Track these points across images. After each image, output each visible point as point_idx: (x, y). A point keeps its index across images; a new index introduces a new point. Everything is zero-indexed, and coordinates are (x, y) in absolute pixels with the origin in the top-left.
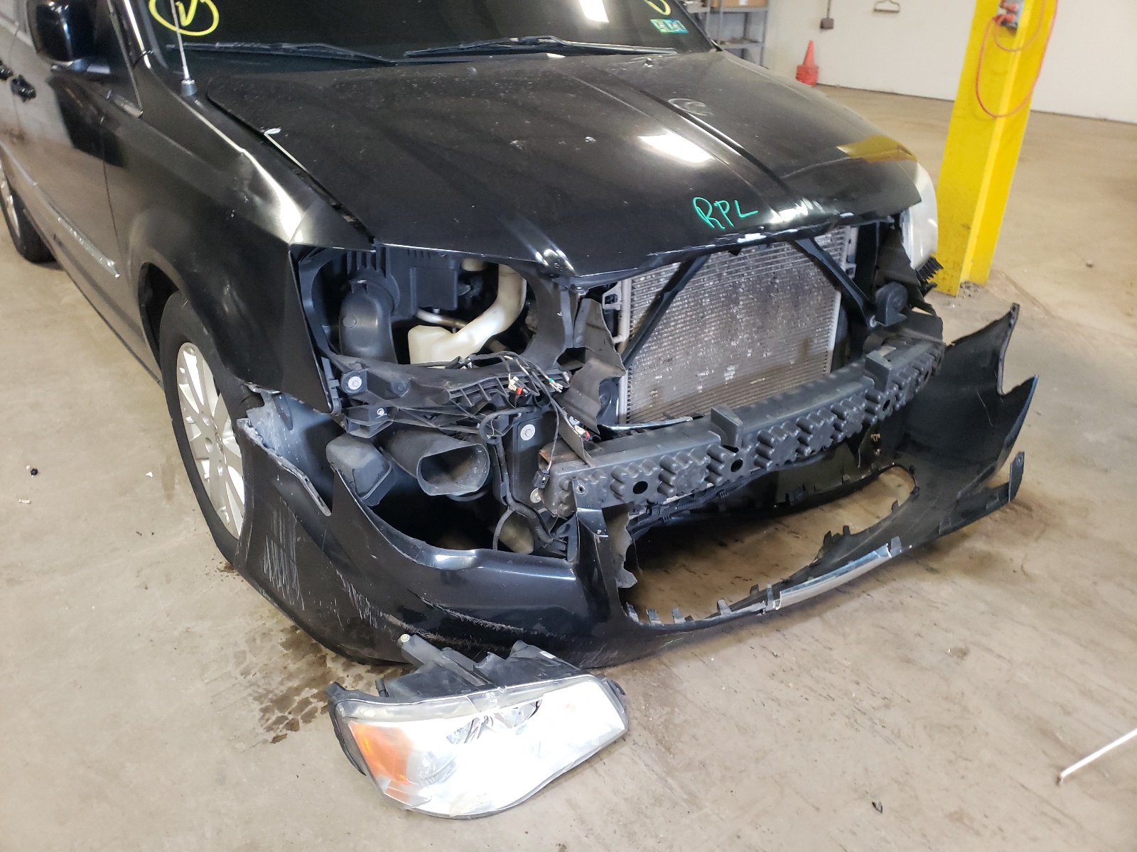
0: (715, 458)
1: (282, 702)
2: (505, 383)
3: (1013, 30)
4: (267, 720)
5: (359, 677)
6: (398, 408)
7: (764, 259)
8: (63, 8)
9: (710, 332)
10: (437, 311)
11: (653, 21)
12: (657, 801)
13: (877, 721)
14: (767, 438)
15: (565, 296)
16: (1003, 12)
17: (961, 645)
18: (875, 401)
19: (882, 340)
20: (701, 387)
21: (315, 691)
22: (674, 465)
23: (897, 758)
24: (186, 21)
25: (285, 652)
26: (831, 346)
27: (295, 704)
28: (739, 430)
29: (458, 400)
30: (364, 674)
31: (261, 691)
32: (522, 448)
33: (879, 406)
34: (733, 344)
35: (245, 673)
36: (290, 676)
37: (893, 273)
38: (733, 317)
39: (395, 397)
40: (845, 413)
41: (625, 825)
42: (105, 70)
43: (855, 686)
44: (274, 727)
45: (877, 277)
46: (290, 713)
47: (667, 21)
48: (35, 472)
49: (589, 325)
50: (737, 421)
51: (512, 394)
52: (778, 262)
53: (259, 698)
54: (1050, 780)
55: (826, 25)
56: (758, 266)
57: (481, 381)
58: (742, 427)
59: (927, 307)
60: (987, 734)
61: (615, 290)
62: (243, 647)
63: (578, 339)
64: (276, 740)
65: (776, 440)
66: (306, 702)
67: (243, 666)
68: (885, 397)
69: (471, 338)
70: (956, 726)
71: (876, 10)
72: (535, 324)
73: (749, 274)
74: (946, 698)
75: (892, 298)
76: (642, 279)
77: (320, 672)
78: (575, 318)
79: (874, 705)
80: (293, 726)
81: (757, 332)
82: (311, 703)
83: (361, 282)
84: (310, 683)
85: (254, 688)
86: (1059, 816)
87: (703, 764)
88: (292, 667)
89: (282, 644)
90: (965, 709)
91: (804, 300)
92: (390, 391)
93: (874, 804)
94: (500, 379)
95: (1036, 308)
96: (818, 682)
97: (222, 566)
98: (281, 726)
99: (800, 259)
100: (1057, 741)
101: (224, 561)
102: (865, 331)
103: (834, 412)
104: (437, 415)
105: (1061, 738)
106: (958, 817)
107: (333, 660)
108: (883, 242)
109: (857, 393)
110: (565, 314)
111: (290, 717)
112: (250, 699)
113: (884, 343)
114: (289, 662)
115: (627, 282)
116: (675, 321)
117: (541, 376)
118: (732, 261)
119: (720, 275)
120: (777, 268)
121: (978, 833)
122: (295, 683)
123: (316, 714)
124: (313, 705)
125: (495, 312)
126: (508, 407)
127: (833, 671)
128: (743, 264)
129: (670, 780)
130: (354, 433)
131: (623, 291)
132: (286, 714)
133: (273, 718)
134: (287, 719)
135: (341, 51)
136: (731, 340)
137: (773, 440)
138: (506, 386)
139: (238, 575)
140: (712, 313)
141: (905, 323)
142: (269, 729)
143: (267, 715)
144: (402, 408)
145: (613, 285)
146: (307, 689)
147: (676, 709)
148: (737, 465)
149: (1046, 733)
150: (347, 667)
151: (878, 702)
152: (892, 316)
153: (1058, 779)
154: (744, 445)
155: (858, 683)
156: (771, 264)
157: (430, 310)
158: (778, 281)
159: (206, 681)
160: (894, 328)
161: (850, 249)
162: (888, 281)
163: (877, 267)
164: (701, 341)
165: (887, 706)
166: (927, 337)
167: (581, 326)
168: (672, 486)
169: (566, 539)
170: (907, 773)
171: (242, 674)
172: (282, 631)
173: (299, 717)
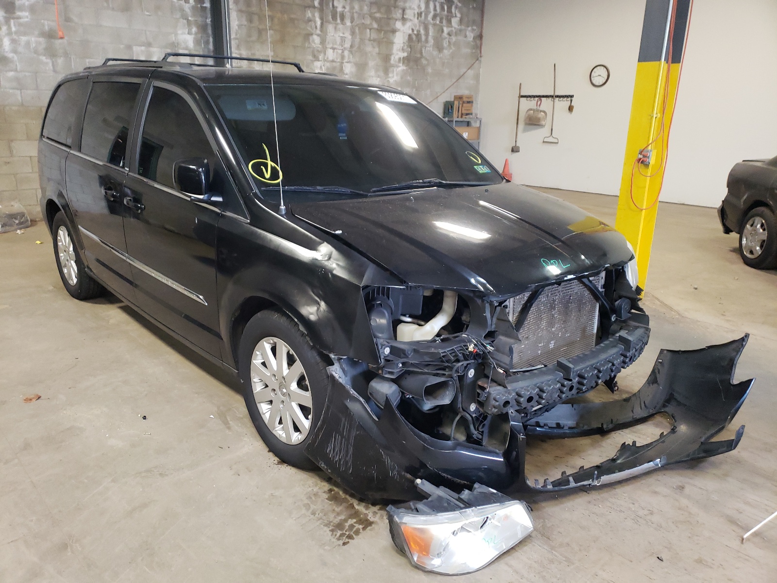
0: (563, 385)
1: (340, 526)
2: (466, 347)
3: (647, 165)
4: (336, 535)
5: (375, 513)
6: (410, 362)
7: (566, 287)
8: (202, 169)
9: (544, 324)
10: (408, 316)
11: (475, 167)
12: (551, 561)
13: (648, 521)
14: (583, 374)
15: (487, 305)
16: (641, 156)
17: (680, 484)
18: (626, 357)
19: (619, 327)
20: (539, 352)
21: (355, 520)
22: (545, 388)
23: (663, 537)
24: (268, 176)
25: (331, 502)
26: (595, 331)
27: (347, 527)
28: (572, 370)
29: (443, 356)
30: (377, 511)
31: (326, 522)
32: (469, 381)
33: (628, 359)
34: (553, 329)
35: (314, 513)
36: (338, 514)
37: (623, 293)
38: (553, 315)
39: (407, 357)
40: (615, 363)
41: (539, 573)
42: (220, 199)
43: (633, 505)
44: (341, 538)
45: (615, 295)
46: (346, 531)
47: (481, 166)
48: (145, 418)
49: (498, 319)
50: (571, 366)
51: (470, 352)
52: (572, 288)
53: (326, 525)
54: (739, 543)
55: (515, 150)
56: (563, 291)
57: (455, 347)
58: (574, 369)
59: (641, 310)
60: (704, 524)
61: (507, 303)
62: (306, 501)
63: (493, 326)
64: (344, 544)
65: (588, 376)
66: (352, 526)
67: (311, 511)
68: (630, 354)
69: (433, 328)
70: (688, 521)
71: (544, 142)
72: (468, 320)
73: (559, 294)
74: (679, 509)
75: (624, 306)
76: (518, 297)
77: (353, 512)
78: (492, 317)
79: (645, 514)
80: (350, 537)
81: (563, 324)
82: (355, 526)
83: (379, 302)
84: (351, 516)
85: (321, 520)
86: (747, 557)
87: (568, 544)
88: (338, 509)
89: (327, 499)
90: (690, 513)
91: (583, 307)
92: (405, 354)
93: (658, 558)
94: (464, 346)
95: (673, 313)
96: (613, 504)
97: (276, 462)
98: (344, 538)
99: (581, 287)
100: (738, 525)
101: (277, 459)
102: (611, 324)
103: (609, 361)
104: (430, 364)
105: (739, 523)
106: (700, 561)
107: (358, 504)
108: (617, 278)
109: (617, 353)
110: (488, 314)
111: (347, 533)
112: (322, 526)
113: (620, 329)
114: (334, 507)
115: (512, 300)
116: (530, 318)
117: (482, 344)
118: (553, 288)
119: (548, 295)
120: (571, 291)
121: (711, 567)
122: (343, 517)
123: (360, 531)
124: (357, 527)
125: (443, 315)
126: (466, 359)
127: (619, 498)
128: (557, 290)
129: (554, 552)
130: (386, 376)
131: (510, 303)
132: (344, 532)
133: (338, 535)
134: (346, 534)
135: (343, 190)
136: (552, 328)
137: (586, 375)
138: (467, 349)
139: (287, 466)
140: (545, 314)
141: (630, 319)
142: (338, 539)
143: (334, 533)
144: (412, 362)
145: (505, 301)
146: (350, 520)
147: (546, 520)
148: (571, 388)
149: (732, 521)
150: (367, 508)
151: (646, 512)
152: (625, 315)
153: (743, 539)
154: (575, 379)
155: (634, 504)
156: (569, 289)
157: (405, 315)
158: (572, 298)
159: (294, 519)
160: (625, 321)
161: (602, 282)
162: (620, 297)
163: (615, 291)
164: (539, 328)
165: (652, 514)
166: (642, 325)
167: (495, 320)
168: (544, 399)
169: (483, 432)
170: (670, 544)
171: (312, 514)
172: (324, 492)
173: (352, 533)
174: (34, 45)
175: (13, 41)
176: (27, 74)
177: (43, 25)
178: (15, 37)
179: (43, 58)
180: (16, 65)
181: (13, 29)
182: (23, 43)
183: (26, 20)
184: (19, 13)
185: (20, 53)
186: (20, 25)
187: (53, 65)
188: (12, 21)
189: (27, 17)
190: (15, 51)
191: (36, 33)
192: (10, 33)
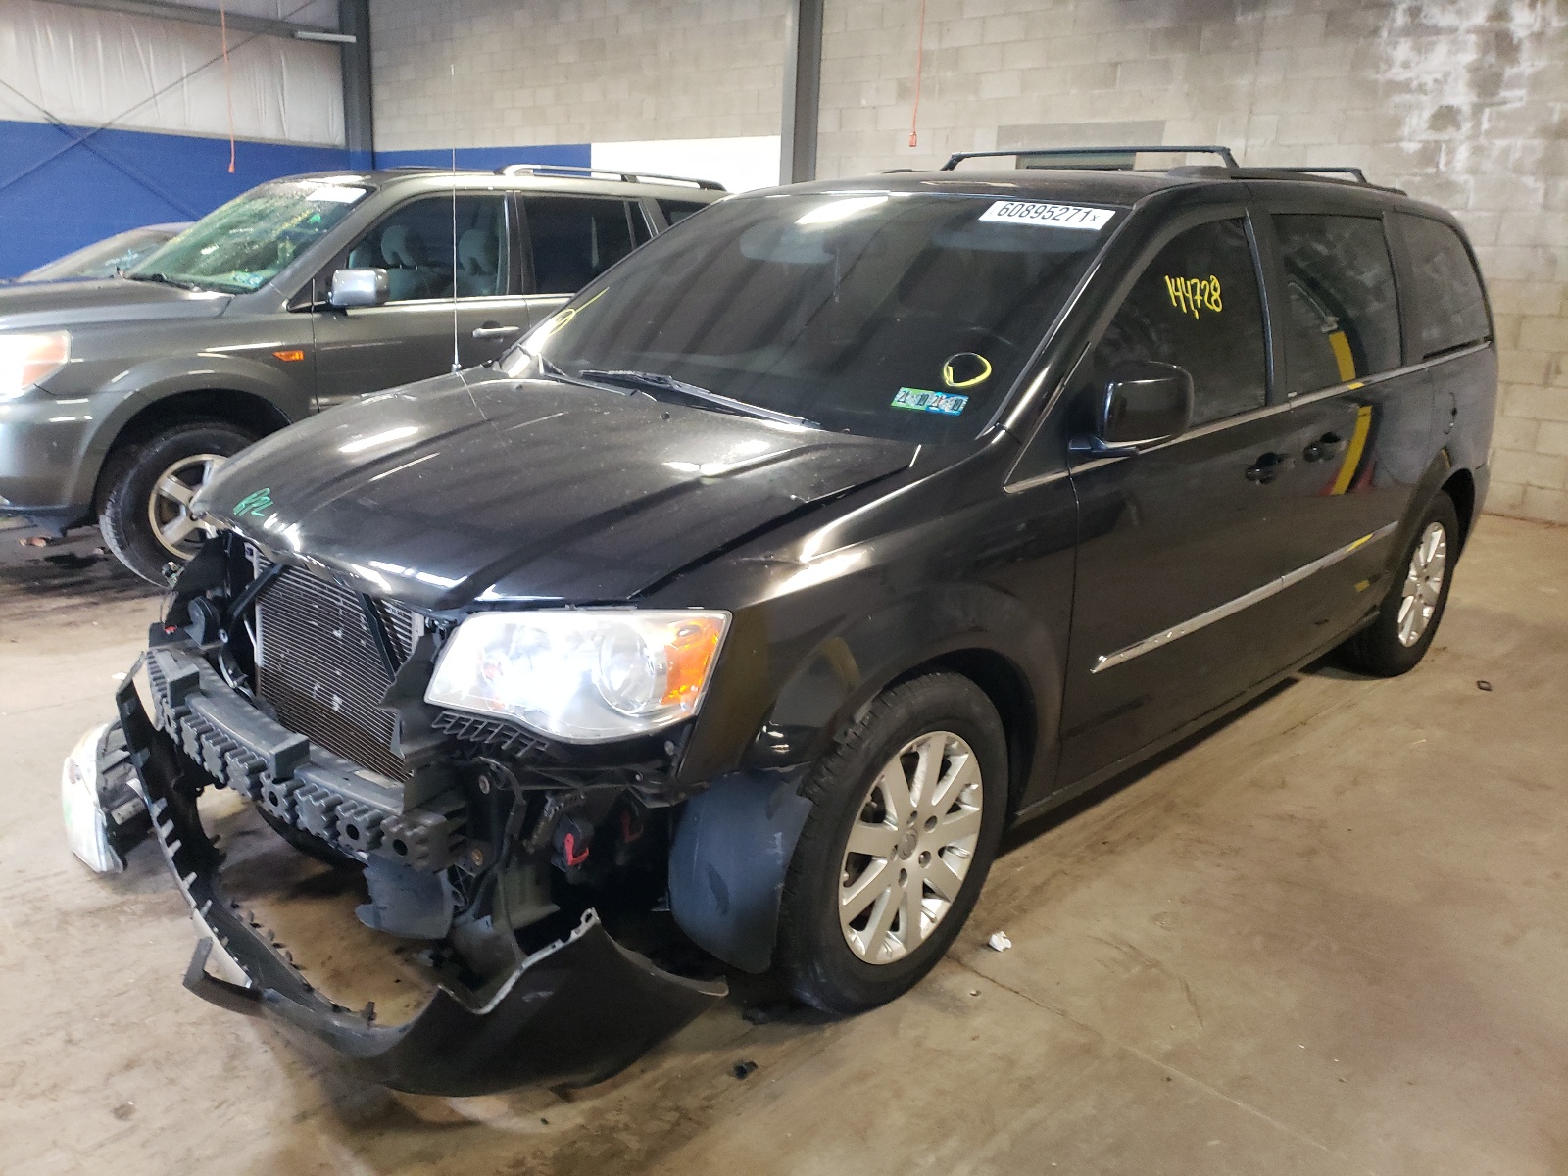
174: (1518, 155)
175: (1478, 151)
176: (1484, 214)
177: (1551, 111)
178: (1482, 141)
179: (1529, 181)
180: (1468, 198)
181: (1485, 126)
182: (1495, 153)
183: (1518, 105)
184: (1504, 94)
185: (1485, 173)
186: (1501, 116)
187: (1546, 194)
188: (1487, 111)
189: (1521, 99)
190: (1473, 171)
191: (1531, 129)
192: (1475, 135)
